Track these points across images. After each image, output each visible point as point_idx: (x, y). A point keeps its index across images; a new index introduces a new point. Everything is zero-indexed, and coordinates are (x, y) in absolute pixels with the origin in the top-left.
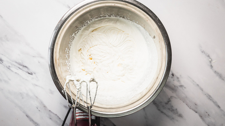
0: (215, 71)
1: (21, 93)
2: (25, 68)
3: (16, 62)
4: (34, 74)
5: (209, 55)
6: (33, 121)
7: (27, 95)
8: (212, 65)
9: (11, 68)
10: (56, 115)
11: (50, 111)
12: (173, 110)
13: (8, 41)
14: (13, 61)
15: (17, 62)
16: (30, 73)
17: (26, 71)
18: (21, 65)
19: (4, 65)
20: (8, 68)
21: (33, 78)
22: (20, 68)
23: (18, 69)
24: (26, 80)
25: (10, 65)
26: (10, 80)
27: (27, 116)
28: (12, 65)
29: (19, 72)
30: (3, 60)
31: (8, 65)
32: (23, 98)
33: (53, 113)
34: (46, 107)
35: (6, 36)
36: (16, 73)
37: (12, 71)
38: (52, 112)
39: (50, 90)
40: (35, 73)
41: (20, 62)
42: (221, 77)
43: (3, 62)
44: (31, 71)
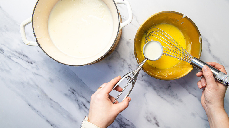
0: (213, 56)
1: (22, 82)
2: (25, 57)
3: (16, 52)
4: (34, 64)
5: (207, 40)
6: (35, 109)
7: (28, 84)
8: (211, 50)
9: (12, 58)
10: (57, 103)
11: (51, 99)
12: (173, 95)
13: (8, 31)
14: (13, 51)
15: (18, 51)
16: (30, 62)
17: (26, 60)
18: (21, 55)
19: (5, 55)
20: (9, 58)
21: (33, 67)
22: (20, 58)
23: (18, 59)
24: (26, 69)
25: (11, 55)
26: (11, 69)
27: (29, 105)
28: (12, 55)
29: (20, 61)
30: (4, 51)
31: (8, 55)
32: (24, 87)
33: (54, 102)
34: (47, 95)
35: (5, 26)
36: (16, 62)
37: (13, 61)
38: (53, 100)
39: (50, 79)
40: (35, 62)
41: (20, 51)
42: (219, 61)
43: (3, 52)
44: (31, 60)
